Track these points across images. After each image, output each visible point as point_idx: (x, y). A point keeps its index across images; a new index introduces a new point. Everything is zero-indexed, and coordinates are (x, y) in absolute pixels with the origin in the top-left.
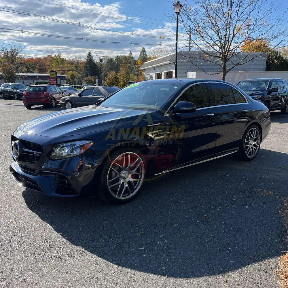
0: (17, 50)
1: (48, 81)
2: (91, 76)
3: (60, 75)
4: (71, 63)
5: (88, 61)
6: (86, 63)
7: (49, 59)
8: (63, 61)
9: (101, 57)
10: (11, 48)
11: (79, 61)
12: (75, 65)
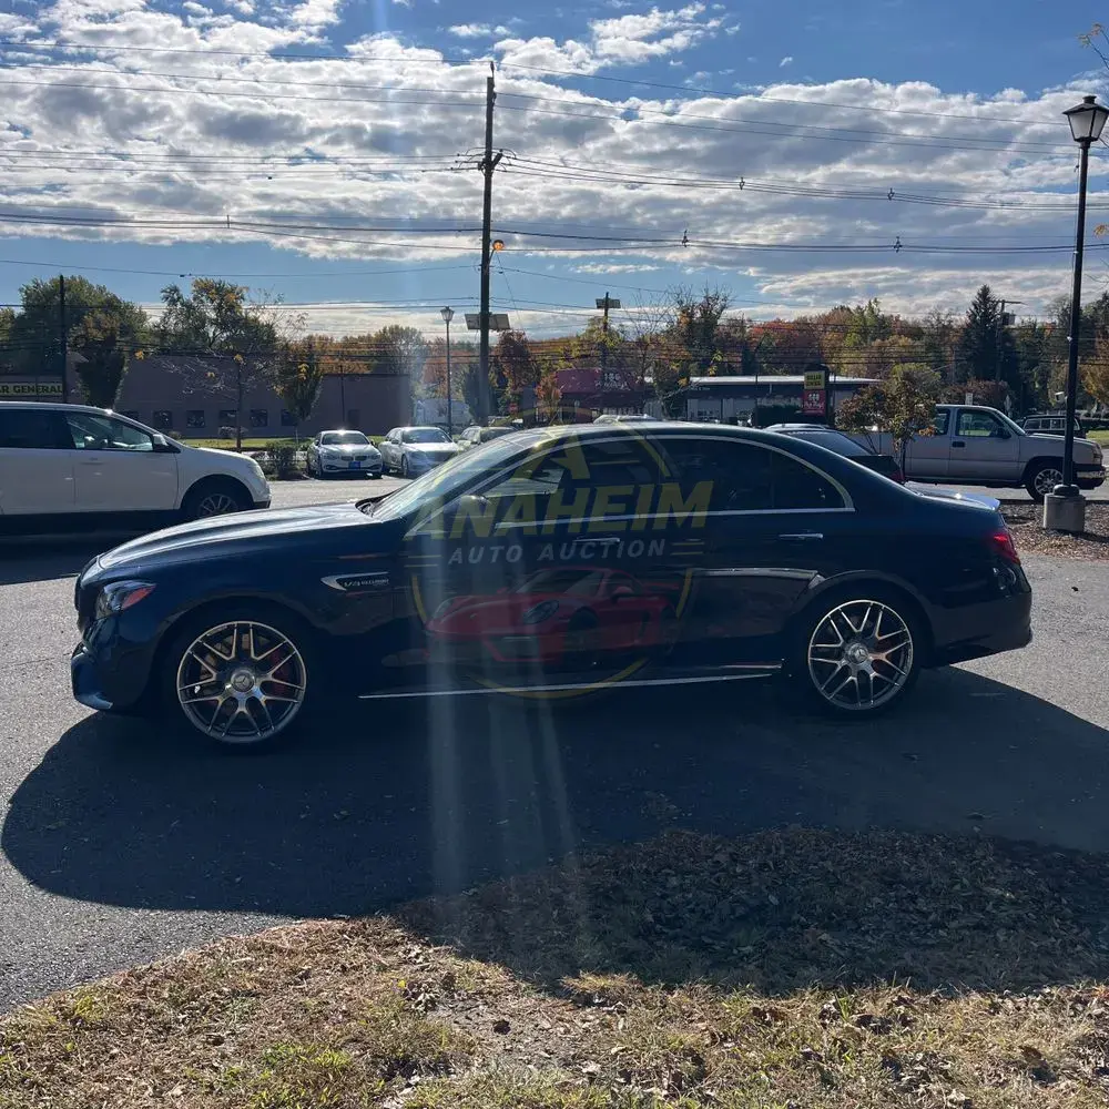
0: (725, 299)
1: (797, 402)
4: (914, 332)
5: (974, 321)
6: (967, 330)
7: (840, 322)
8: (884, 326)
9: (1006, 304)
10: (707, 290)
11: (950, 322)
12: (930, 339)
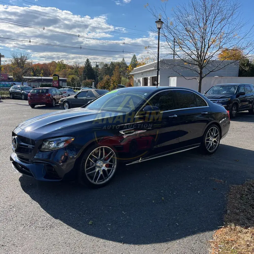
1: (52, 83)
2: (89, 79)
3: (62, 78)
4: (72, 68)
5: (86, 66)
6: (84, 68)
7: (53, 64)
8: (65, 66)
11: (79, 66)
12: (75, 70)
